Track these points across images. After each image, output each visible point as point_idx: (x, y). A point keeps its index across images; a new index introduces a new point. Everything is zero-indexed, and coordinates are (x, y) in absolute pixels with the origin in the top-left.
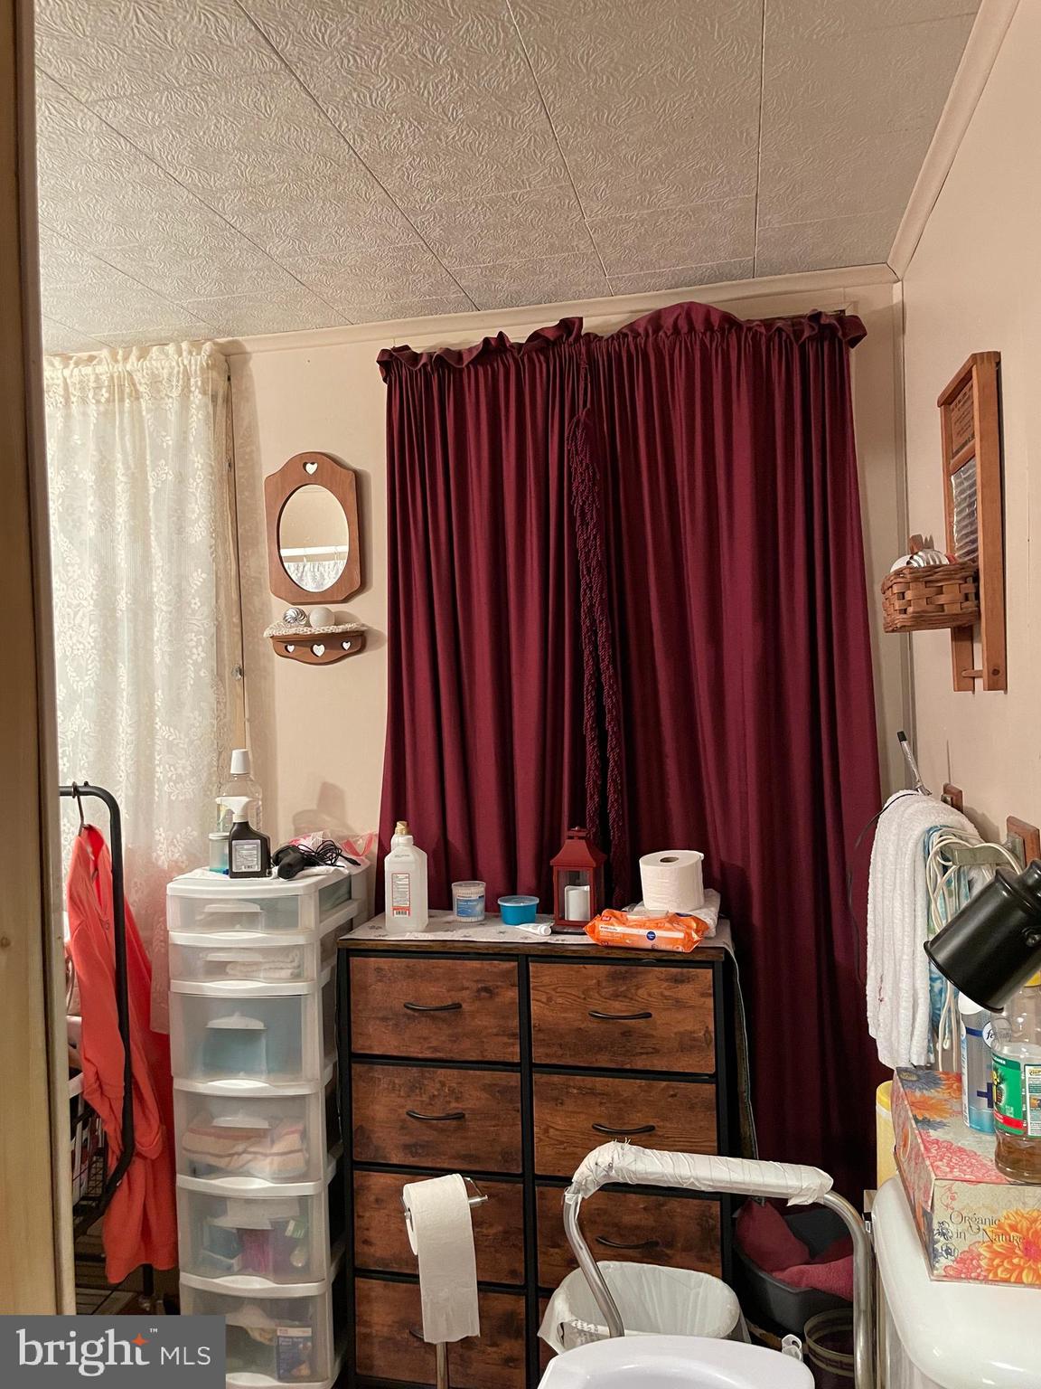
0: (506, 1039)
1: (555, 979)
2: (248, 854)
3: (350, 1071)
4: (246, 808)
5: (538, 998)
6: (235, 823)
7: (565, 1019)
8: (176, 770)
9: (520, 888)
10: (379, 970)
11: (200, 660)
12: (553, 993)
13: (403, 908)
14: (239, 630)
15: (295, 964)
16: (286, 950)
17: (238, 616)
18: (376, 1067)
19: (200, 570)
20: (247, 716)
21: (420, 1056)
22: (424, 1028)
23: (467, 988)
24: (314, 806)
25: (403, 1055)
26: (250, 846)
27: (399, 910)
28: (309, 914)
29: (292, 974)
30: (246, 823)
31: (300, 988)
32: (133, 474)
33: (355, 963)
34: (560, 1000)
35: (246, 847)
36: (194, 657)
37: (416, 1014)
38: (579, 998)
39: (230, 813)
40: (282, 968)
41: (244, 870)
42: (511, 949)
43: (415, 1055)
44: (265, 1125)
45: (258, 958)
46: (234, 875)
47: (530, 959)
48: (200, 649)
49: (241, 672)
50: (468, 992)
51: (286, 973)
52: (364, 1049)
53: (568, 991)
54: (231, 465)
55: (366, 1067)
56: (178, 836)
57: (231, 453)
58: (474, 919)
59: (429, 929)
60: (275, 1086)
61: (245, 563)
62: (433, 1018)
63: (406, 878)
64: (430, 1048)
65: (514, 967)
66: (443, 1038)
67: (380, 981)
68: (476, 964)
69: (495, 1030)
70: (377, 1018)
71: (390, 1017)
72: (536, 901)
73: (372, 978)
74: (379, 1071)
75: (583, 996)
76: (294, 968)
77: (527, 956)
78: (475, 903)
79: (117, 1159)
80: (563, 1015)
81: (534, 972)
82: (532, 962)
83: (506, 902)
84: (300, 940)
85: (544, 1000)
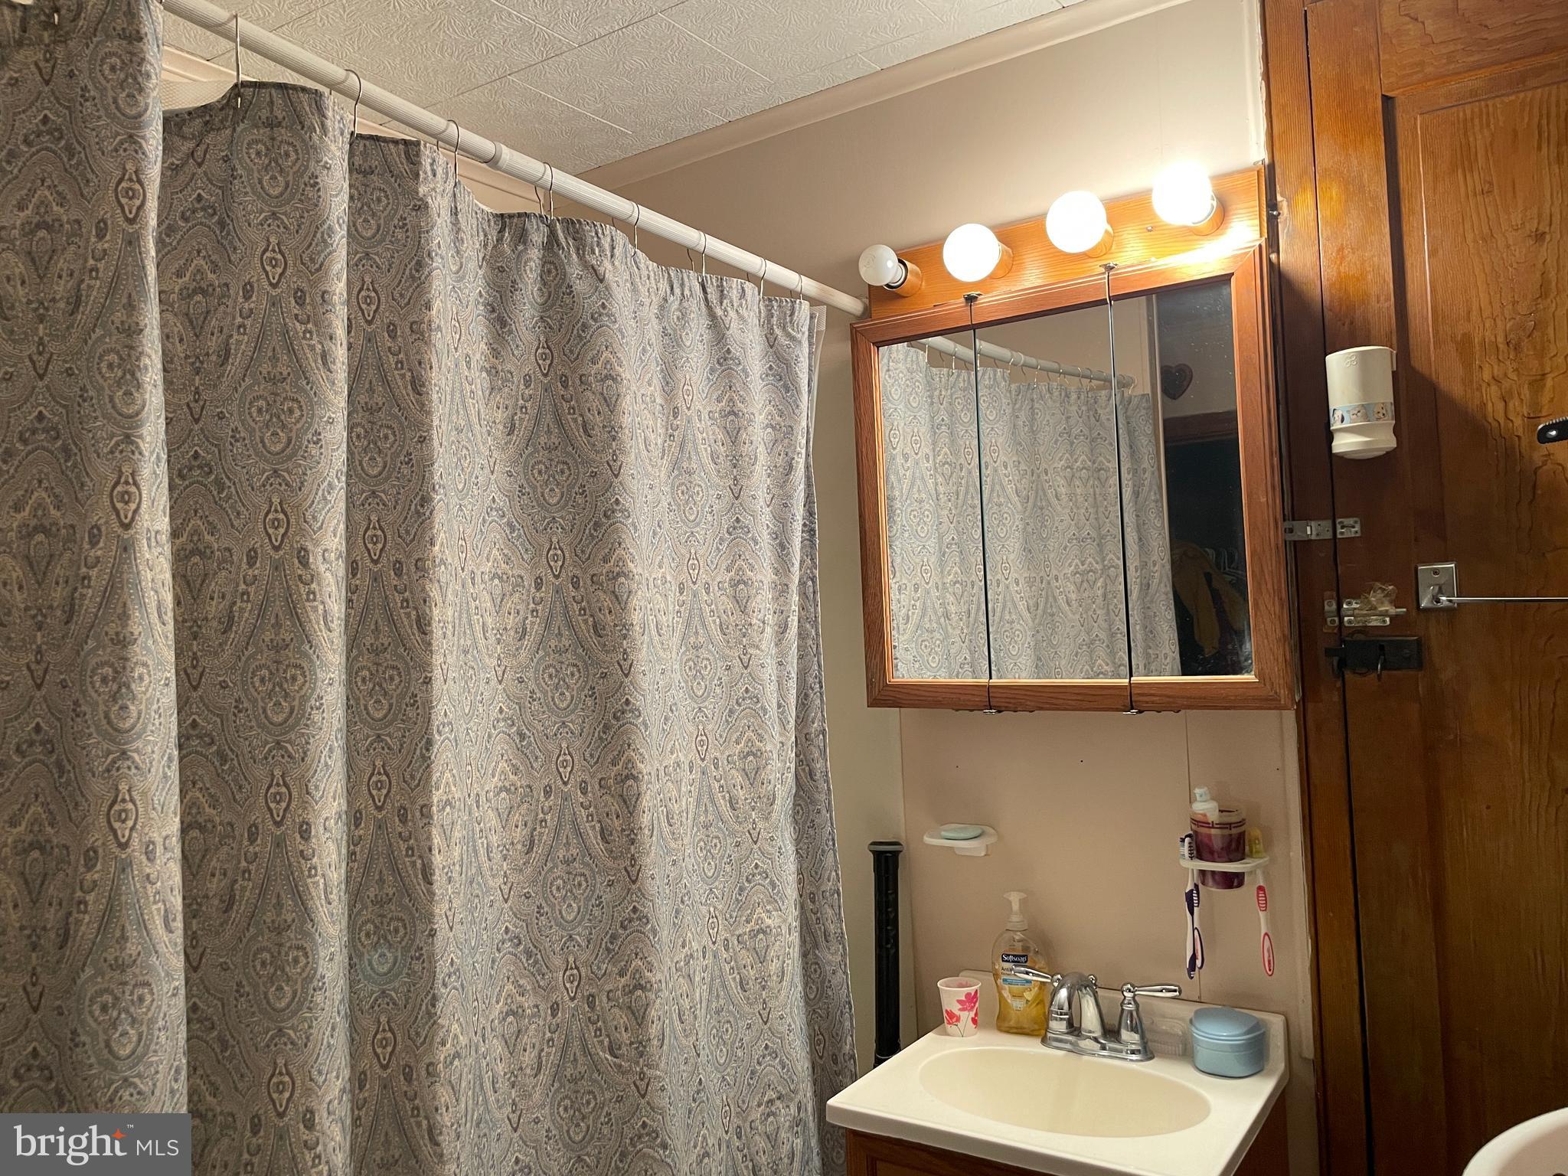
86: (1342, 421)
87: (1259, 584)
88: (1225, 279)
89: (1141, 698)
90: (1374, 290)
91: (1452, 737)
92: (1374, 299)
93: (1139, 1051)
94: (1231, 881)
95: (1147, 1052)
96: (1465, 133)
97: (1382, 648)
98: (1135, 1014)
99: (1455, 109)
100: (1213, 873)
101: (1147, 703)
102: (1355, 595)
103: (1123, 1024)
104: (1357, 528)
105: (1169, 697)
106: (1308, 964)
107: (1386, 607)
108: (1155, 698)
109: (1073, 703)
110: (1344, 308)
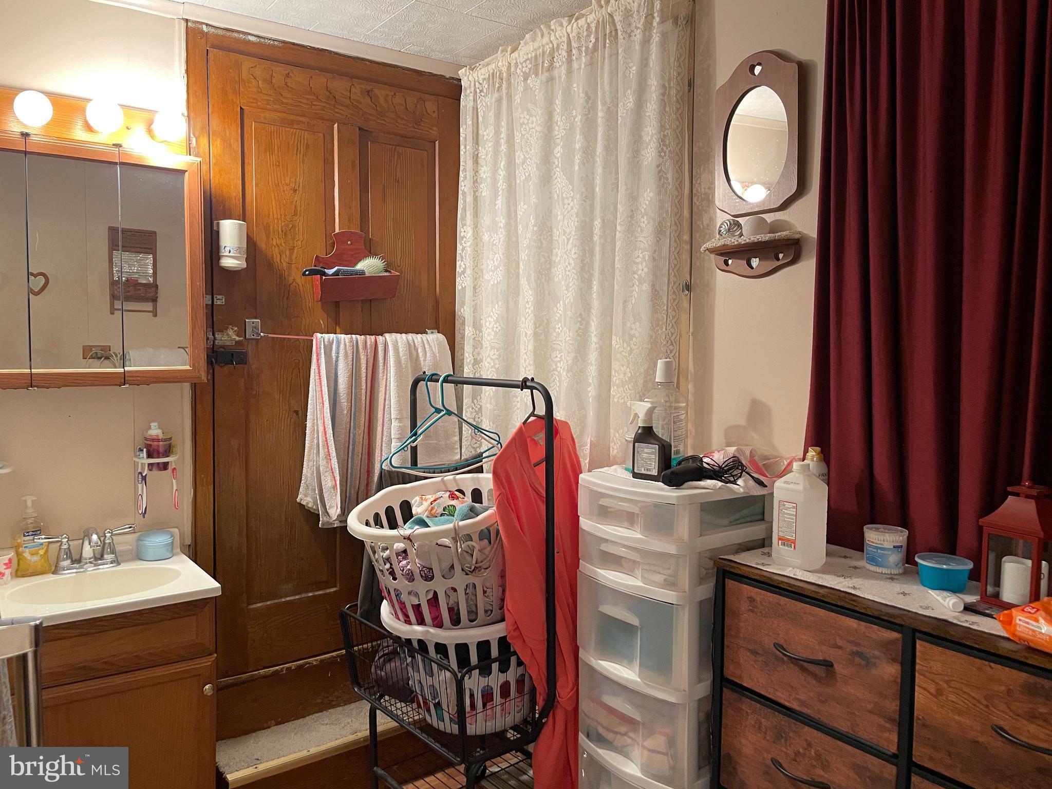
0: (881, 721)
1: (949, 670)
2: (649, 457)
3: (721, 696)
4: (650, 412)
5: (924, 685)
6: (639, 427)
7: (958, 722)
8: (619, 374)
9: (960, 548)
10: (751, 600)
11: (643, 275)
12: (945, 686)
13: (788, 540)
14: (689, 247)
15: (670, 572)
16: (664, 556)
17: (688, 234)
18: (744, 699)
19: (649, 190)
20: (691, 330)
21: (787, 704)
22: (792, 675)
23: (840, 648)
24: (743, 422)
25: (770, 696)
26: (650, 451)
27: (785, 541)
28: (684, 526)
29: (665, 580)
30: (651, 428)
31: (669, 596)
32: (609, 108)
33: (730, 585)
34: (953, 697)
35: (646, 450)
36: (640, 272)
37: (785, 659)
38: (979, 702)
39: (636, 415)
40: (659, 573)
41: (643, 472)
42: (893, 616)
43: (782, 701)
44: (637, 716)
45: (636, 557)
46: (636, 475)
47: (918, 635)
48: (644, 264)
49: (688, 287)
50: (840, 652)
51: (659, 578)
52: (734, 677)
53: (966, 689)
54: (691, 84)
55: (735, 696)
56: (617, 435)
57: (691, 72)
58: (884, 571)
59: (825, 569)
60: (645, 683)
61: (696, 181)
62: (803, 669)
63: (793, 507)
64: (798, 700)
65: (897, 639)
66: (812, 694)
67: (752, 611)
68: (852, 623)
69: (869, 706)
70: (748, 650)
71: (760, 652)
72: (970, 565)
73: (744, 606)
74: (747, 705)
75: (985, 702)
76: (670, 575)
77: (915, 631)
78: (890, 553)
79: (544, 700)
80: (957, 717)
81: (920, 652)
82: (920, 639)
83: (923, 560)
84: (672, 549)
85: (933, 691)
86: (230, 252)
87: (195, 323)
88: (183, 172)
89: (131, 379)
90: (234, 194)
91: (255, 392)
92: (234, 198)
93: (114, 561)
94: (165, 466)
95: (117, 562)
96: (271, 138)
97: (232, 354)
98: (112, 544)
99: (267, 125)
100: (158, 464)
101: (134, 380)
102: (221, 331)
103: (105, 551)
104: (224, 300)
105: (146, 377)
106: (191, 500)
107: (234, 337)
108: (139, 378)
109: (90, 382)
110: (221, 199)
